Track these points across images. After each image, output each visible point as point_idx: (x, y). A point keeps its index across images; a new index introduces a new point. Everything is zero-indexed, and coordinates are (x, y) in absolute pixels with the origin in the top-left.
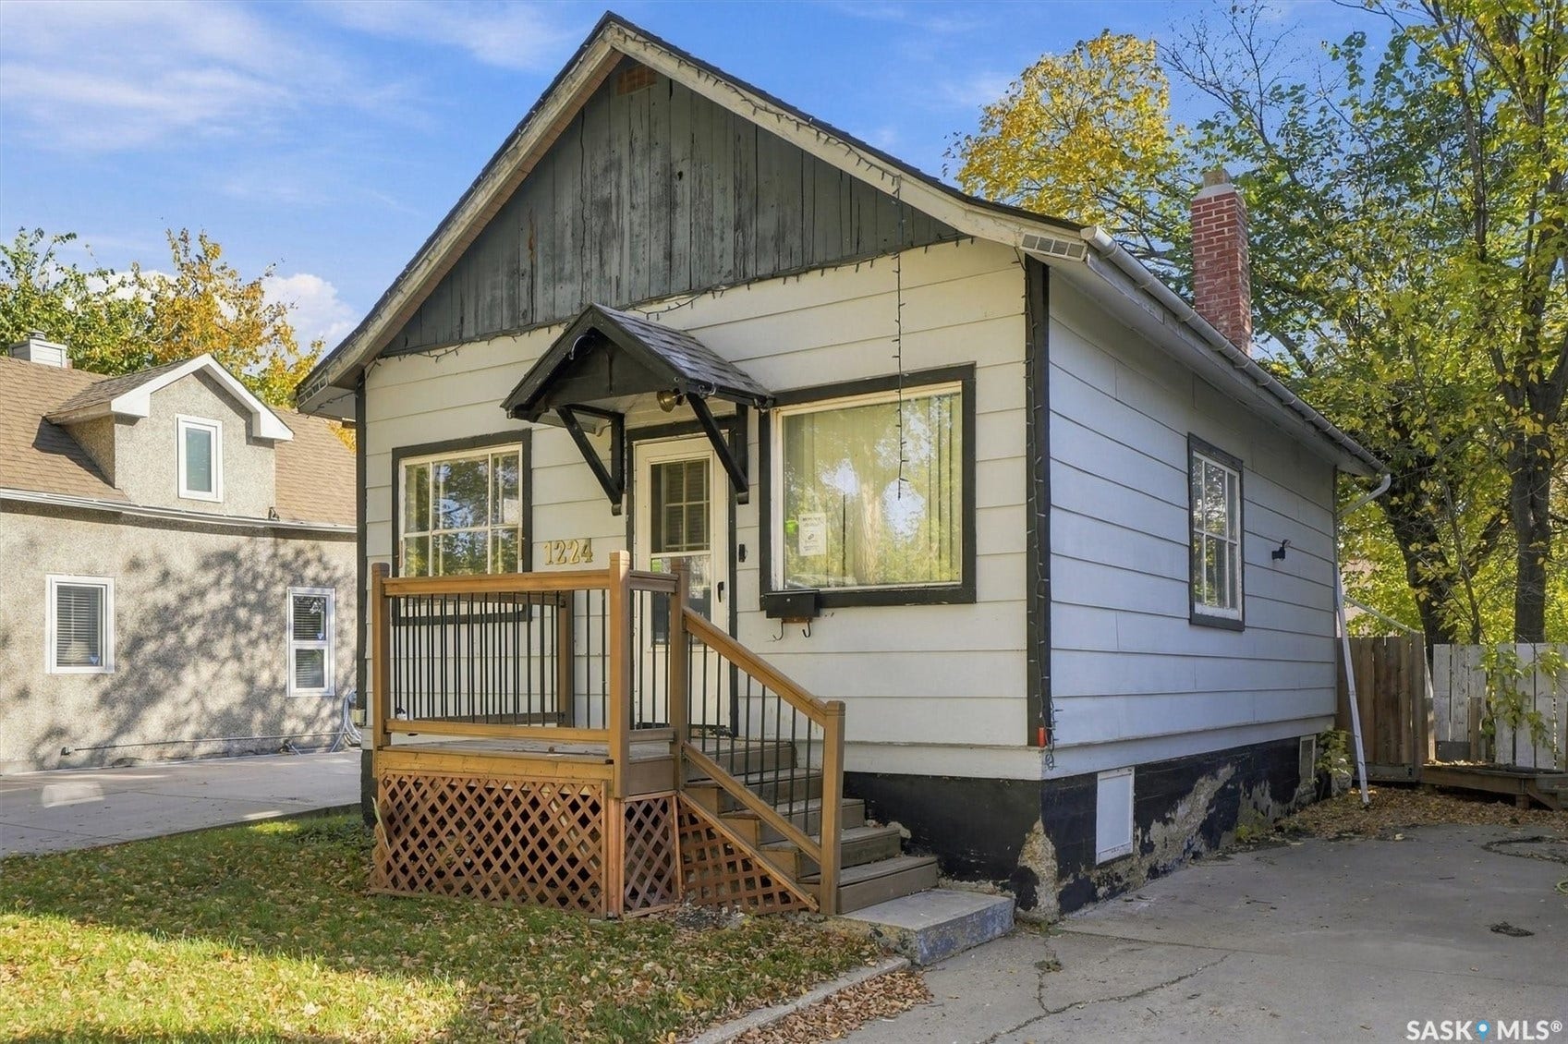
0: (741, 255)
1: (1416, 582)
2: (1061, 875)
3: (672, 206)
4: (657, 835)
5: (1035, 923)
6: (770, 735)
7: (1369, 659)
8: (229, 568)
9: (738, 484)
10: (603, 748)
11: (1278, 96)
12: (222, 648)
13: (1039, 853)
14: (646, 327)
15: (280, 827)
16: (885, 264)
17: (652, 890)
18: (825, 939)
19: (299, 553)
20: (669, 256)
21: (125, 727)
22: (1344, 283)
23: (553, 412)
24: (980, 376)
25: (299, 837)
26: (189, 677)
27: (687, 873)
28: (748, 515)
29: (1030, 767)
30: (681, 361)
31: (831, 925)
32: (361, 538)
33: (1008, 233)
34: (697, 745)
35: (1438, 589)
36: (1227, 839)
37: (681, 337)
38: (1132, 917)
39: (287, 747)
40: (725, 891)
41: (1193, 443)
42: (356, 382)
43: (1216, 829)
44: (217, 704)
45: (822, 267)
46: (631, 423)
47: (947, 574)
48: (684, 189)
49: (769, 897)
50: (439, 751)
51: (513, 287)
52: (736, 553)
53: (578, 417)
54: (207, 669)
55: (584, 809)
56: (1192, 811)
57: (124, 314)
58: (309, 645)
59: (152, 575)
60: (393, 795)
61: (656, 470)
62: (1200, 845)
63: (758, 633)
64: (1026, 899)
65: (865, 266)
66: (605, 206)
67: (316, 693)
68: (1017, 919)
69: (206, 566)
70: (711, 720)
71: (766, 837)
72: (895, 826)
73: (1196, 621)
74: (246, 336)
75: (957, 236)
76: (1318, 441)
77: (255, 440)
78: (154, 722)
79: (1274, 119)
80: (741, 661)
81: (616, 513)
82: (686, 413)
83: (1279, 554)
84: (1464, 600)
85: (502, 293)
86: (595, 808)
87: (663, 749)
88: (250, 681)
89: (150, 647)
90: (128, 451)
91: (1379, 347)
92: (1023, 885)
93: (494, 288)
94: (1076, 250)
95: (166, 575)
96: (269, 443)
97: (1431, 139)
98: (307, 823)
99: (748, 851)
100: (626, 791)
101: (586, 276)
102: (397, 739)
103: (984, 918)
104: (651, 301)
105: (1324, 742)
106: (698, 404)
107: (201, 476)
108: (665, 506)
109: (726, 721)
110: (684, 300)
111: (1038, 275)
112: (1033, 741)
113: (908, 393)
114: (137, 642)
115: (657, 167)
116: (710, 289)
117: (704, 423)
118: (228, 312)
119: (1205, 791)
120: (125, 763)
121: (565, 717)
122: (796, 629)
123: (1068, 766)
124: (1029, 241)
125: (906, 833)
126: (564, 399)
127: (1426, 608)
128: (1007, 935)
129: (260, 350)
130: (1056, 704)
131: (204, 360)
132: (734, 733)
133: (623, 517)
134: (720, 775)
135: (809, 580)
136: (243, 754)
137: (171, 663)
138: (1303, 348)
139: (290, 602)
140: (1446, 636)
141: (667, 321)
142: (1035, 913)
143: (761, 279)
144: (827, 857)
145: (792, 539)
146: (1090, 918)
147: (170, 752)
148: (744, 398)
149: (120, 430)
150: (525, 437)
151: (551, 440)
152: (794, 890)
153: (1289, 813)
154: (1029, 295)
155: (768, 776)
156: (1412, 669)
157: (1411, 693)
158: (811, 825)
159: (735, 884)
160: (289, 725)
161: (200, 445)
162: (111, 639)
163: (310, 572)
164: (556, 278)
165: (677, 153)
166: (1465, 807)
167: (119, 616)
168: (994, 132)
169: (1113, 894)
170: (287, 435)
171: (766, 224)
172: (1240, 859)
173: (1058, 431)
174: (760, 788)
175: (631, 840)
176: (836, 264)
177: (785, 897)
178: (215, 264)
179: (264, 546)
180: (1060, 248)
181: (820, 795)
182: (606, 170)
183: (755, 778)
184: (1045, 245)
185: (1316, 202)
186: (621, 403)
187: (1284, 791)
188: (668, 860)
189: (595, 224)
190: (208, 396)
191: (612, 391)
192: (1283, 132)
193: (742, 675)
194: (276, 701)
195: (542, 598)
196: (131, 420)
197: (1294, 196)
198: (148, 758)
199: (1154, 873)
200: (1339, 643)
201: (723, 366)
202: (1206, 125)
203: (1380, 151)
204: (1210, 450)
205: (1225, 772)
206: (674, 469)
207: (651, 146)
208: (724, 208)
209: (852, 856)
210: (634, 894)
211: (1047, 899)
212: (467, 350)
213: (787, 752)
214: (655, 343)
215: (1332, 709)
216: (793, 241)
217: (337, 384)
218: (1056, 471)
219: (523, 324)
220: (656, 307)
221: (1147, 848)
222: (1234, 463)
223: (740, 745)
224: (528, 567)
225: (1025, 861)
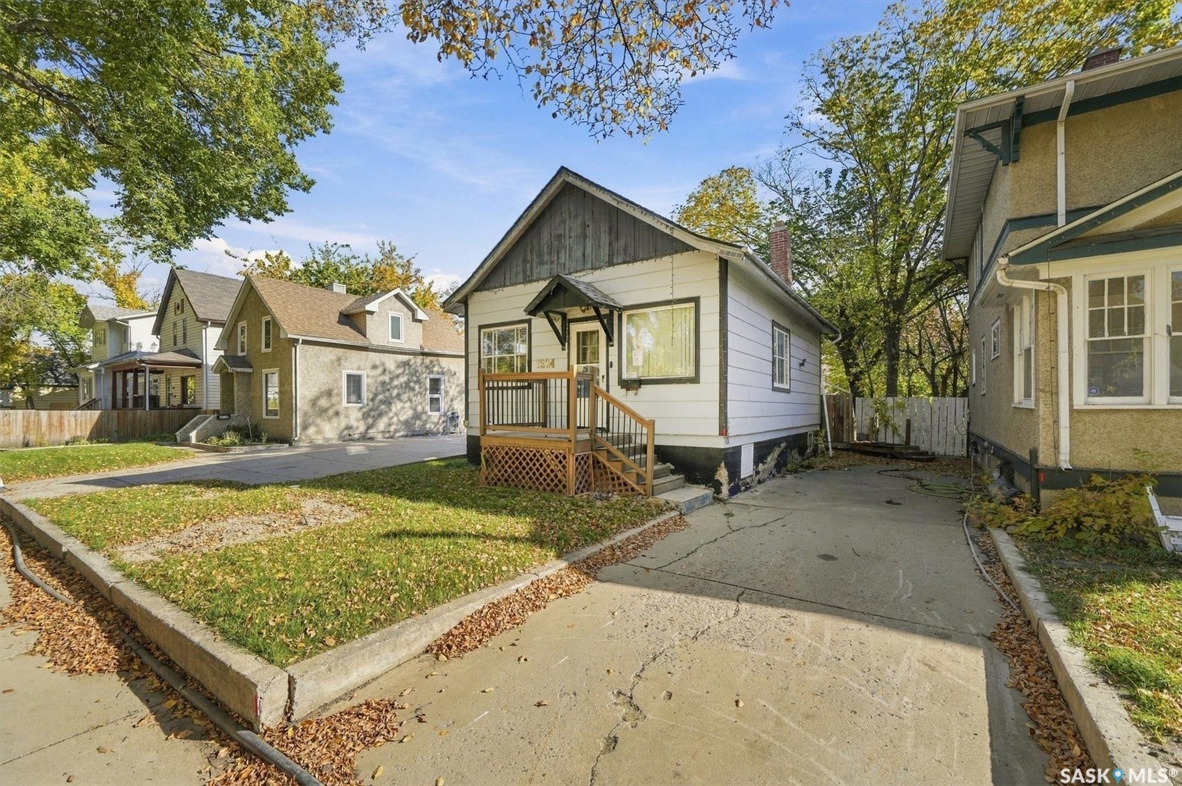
0: (611, 256)
1: (848, 373)
2: (729, 483)
3: (585, 237)
4: (585, 467)
5: (720, 500)
6: (621, 431)
7: (832, 402)
8: (407, 367)
9: (609, 339)
10: (568, 436)
11: (799, 192)
12: (405, 397)
13: (722, 474)
14: (577, 282)
15: (437, 463)
16: (667, 259)
17: (584, 487)
18: (649, 505)
19: (431, 362)
20: (584, 256)
21: (369, 428)
22: (823, 262)
23: (542, 313)
24: (702, 301)
25: (447, 466)
26: (394, 409)
27: (595, 481)
28: (614, 351)
29: (720, 443)
30: (591, 295)
31: (650, 499)
32: (466, 357)
33: (715, 249)
34: (599, 435)
35: (857, 377)
36: (783, 470)
37: (589, 285)
38: (755, 498)
39: (426, 434)
40: (610, 487)
41: (774, 323)
42: (465, 302)
43: (780, 466)
44: (403, 417)
45: (642, 260)
46: (569, 317)
47: (690, 373)
48: (590, 231)
49: (627, 490)
50: (503, 437)
51: (525, 266)
52: (609, 365)
53: (551, 314)
54: (399, 405)
55: (560, 457)
56: (771, 460)
57: (363, 272)
58: (436, 396)
59: (380, 370)
60: (488, 452)
61: (578, 334)
62: (774, 471)
63: (617, 392)
64: (718, 491)
65: (658, 260)
66: (559, 237)
67: (437, 414)
68: (714, 498)
69: (398, 367)
70: (600, 426)
71: (625, 468)
72: (669, 464)
73: (774, 389)
74: (406, 280)
75: (693, 249)
76: (817, 323)
77: (415, 320)
78: (382, 424)
79: (797, 200)
80: (610, 401)
81: (563, 349)
82: (592, 313)
83: (802, 365)
84: (867, 381)
85: (520, 269)
86: (564, 457)
87: (587, 436)
88: (415, 409)
89: (380, 397)
90: (371, 324)
91: (836, 286)
92: (717, 486)
93: (517, 266)
94: (739, 255)
95: (385, 370)
96: (420, 321)
97: (856, 209)
98: (447, 462)
99: (619, 473)
100: (576, 452)
101: (552, 263)
102: (489, 432)
103: (704, 498)
104: (577, 272)
105: (816, 434)
106: (597, 310)
107: (396, 334)
108: (581, 347)
109: (605, 426)
110: (590, 271)
111: (724, 264)
112: (721, 434)
113: (675, 306)
114: (376, 395)
115: (579, 222)
116: (600, 268)
117: (598, 317)
118: (399, 271)
119: (777, 452)
120: (371, 439)
121: (544, 425)
122: (631, 393)
123: (733, 443)
124: (722, 252)
125: (672, 467)
126: (547, 308)
127: (852, 384)
128: (711, 504)
129: (411, 286)
130: (729, 420)
131: (398, 291)
132: (607, 431)
133: (566, 351)
134: (609, 446)
135: (634, 376)
136: (413, 435)
137: (388, 402)
138: (806, 286)
139: (428, 381)
140: (861, 395)
141: (583, 279)
142: (721, 496)
143: (618, 264)
144: (649, 476)
145: (630, 362)
146: (741, 497)
147: (387, 435)
148: (612, 308)
149: (368, 316)
150: (529, 321)
151: (539, 323)
152: (636, 487)
153: (803, 460)
154: (720, 272)
155: (627, 446)
156: (848, 409)
157: (848, 417)
158: (643, 463)
159: (614, 485)
160: (428, 426)
161: (396, 321)
162: (365, 394)
163: (436, 369)
164: (541, 263)
165: (587, 218)
166: (869, 458)
167: (368, 386)
168: (693, 204)
169: (746, 489)
170: (427, 318)
171: (622, 243)
172: (789, 477)
173: (731, 321)
174: (623, 451)
175: (577, 469)
176: (647, 259)
177: (633, 490)
178: (394, 254)
179: (419, 359)
180: (733, 255)
181: (646, 453)
182: (560, 224)
183: (621, 446)
184: (728, 253)
185: (812, 231)
186: (565, 310)
187: (802, 452)
188: (589, 476)
189: (556, 244)
190: (399, 304)
191: (565, 306)
192: (801, 205)
193: (611, 406)
194: (424, 417)
195: (539, 381)
196: (371, 313)
197: (805, 229)
198: (379, 437)
199: (760, 482)
200: (822, 396)
201: (606, 296)
202: (772, 203)
203: (838, 212)
204: (779, 326)
205: (783, 445)
206: (585, 334)
207: (576, 217)
208: (605, 239)
209: (657, 475)
210: (578, 488)
211: (725, 490)
212: (506, 289)
213: (628, 438)
214: (582, 287)
215: (819, 422)
216: (631, 250)
217: (458, 302)
218: (730, 335)
219: (528, 280)
220: (578, 274)
221: (757, 473)
222: (788, 331)
223: (610, 435)
224: (530, 370)
225: (717, 477)
